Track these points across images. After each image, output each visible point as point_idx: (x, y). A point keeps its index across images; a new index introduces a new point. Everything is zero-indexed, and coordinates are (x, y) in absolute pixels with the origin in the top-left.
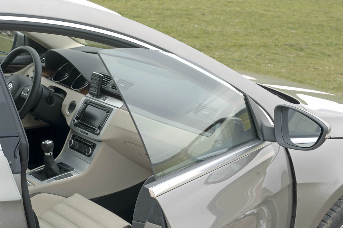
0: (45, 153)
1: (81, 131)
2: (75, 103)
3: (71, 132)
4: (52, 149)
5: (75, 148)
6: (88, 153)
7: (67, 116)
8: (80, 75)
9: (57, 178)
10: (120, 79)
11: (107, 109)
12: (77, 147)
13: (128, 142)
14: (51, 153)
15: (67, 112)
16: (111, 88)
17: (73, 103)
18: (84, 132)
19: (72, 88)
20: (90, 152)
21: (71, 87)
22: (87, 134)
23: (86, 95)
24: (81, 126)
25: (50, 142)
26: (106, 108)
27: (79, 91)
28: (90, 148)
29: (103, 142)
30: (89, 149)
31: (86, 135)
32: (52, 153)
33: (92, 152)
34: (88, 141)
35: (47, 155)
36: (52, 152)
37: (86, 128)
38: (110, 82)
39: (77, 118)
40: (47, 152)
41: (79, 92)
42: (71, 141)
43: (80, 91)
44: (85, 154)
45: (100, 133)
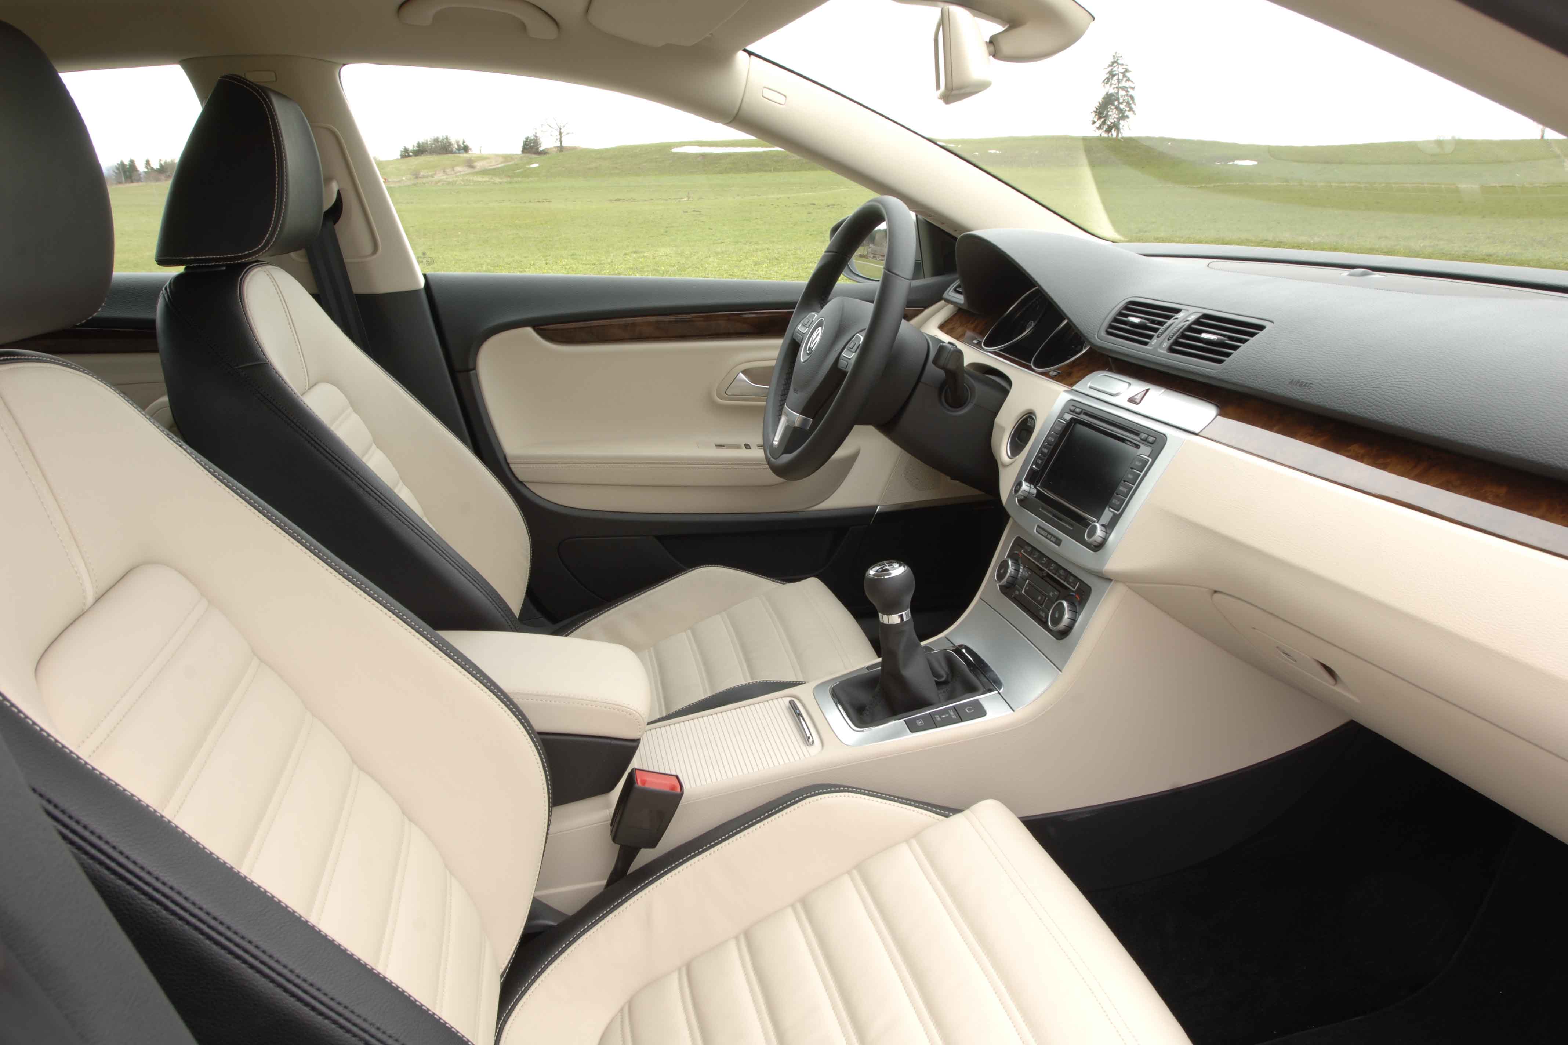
0: (880, 615)
1: (1039, 526)
2: (1033, 419)
3: (1009, 532)
4: (908, 599)
5: (1017, 593)
6: (1057, 621)
7: (1005, 466)
8: (1065, 322)
9: (919, 723)
10: (1206, 316)
11: (1143, 436)
12: (1023, 592)
13: (1225, 594)
14: (903, 613)
15: (1003, 451)
16: (1165, 352)
17: (1026, 419)
18: (1049, 533)
19: (1033, 367)
20: (1067, 615)
21: (1030, 363)
22: (1058, 542)
23: (1074, 388)
24: (1043, 508)
25: (897, 571)
26: (1137, 434)
27: (1053, 373)
28: (1065, 604)
29: (1116, 581)
30: (1062, 604)
31: (1057, 546)
32: (906, 614)
33: (1073, 621)
34: (1062, 572)
35: (886, 622)
36: (909, 610)
37: (1058, 518)
38: (1162, 328)
39: (1032, 478)
40: (889, 612)
41: (1052, 378)
42: (1004, 565)
43: (1055, 374)
44: (1044, 624)
45: (1105, 540)
